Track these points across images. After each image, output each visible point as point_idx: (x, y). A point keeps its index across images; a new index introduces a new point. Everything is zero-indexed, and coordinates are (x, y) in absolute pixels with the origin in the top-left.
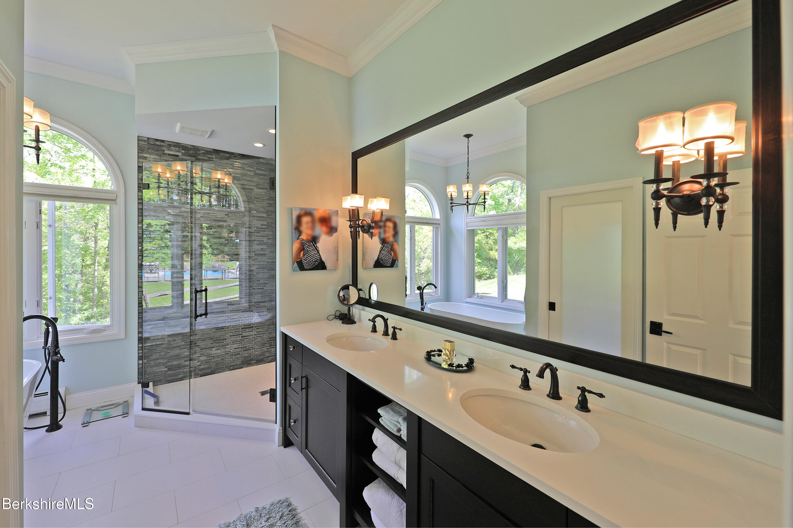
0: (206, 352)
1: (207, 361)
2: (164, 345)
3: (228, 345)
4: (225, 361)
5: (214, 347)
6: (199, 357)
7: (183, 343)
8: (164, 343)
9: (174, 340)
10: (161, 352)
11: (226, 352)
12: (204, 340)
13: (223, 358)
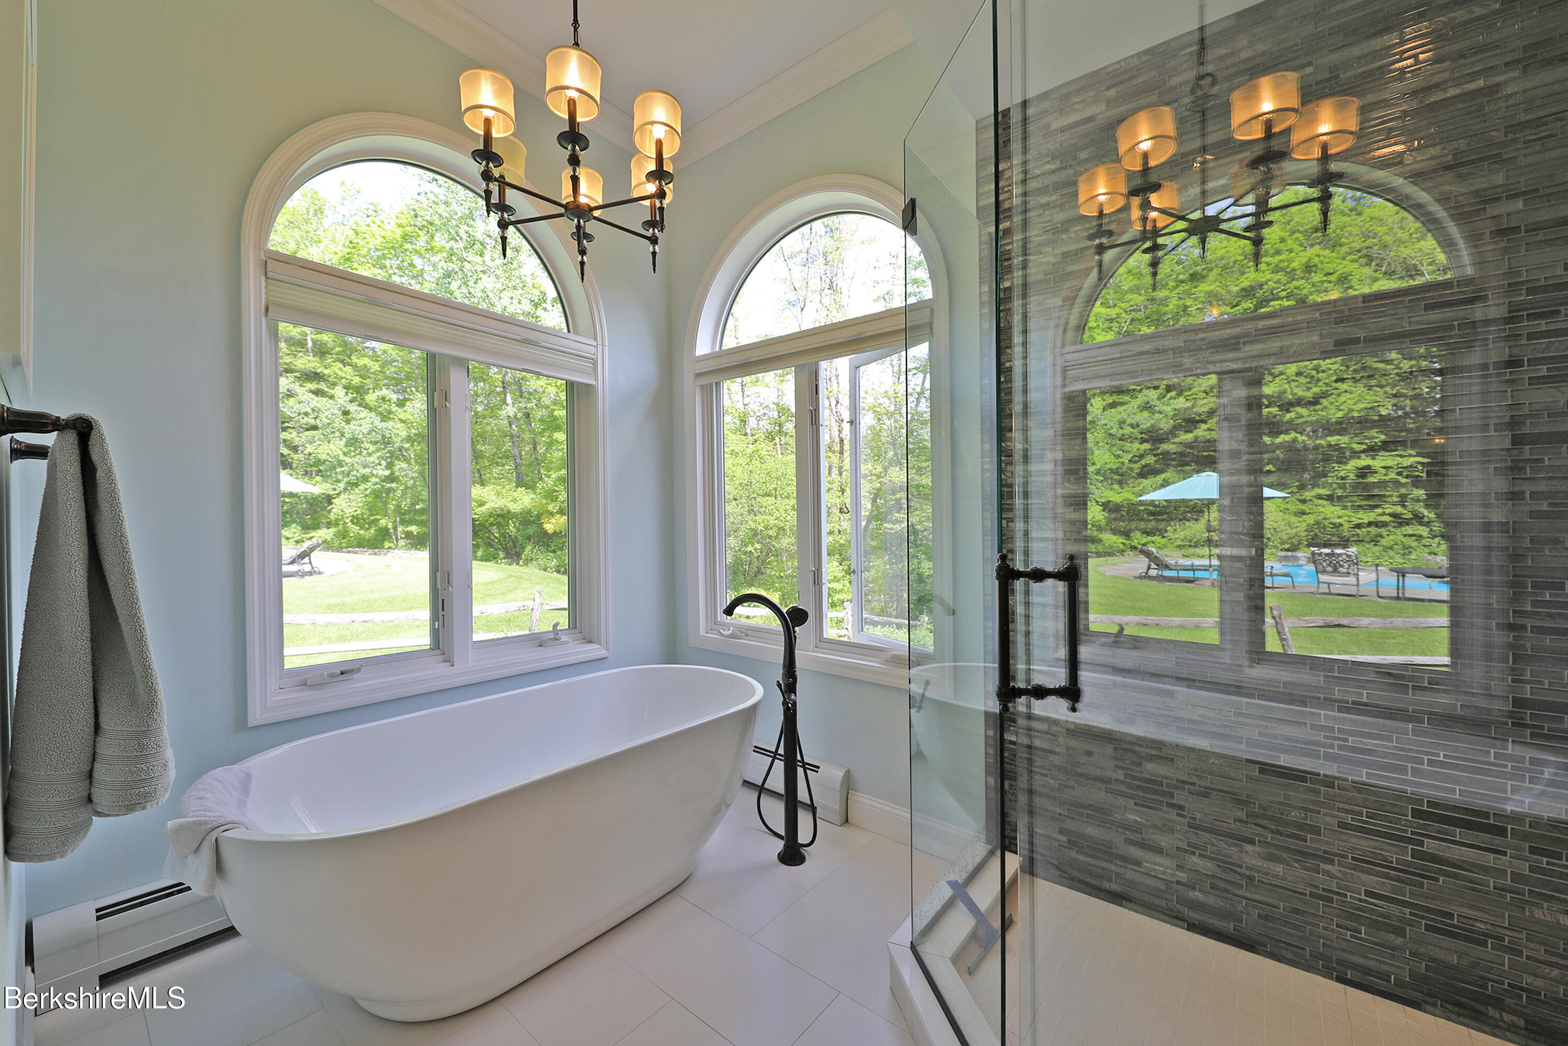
0: (1213, 845)
1: (1221, 885)
2: (1056, 757)
3: (1331, 862)
4: (1310, 924)
5: (1251, 842)
6: (1186, 851)
7: (1120, 775)
8: (1057, 750)
9: (1089, 753)
10: (1046, 775)
11: (1316, 887)
12: (1206, 795)
13: (1300, 906)
